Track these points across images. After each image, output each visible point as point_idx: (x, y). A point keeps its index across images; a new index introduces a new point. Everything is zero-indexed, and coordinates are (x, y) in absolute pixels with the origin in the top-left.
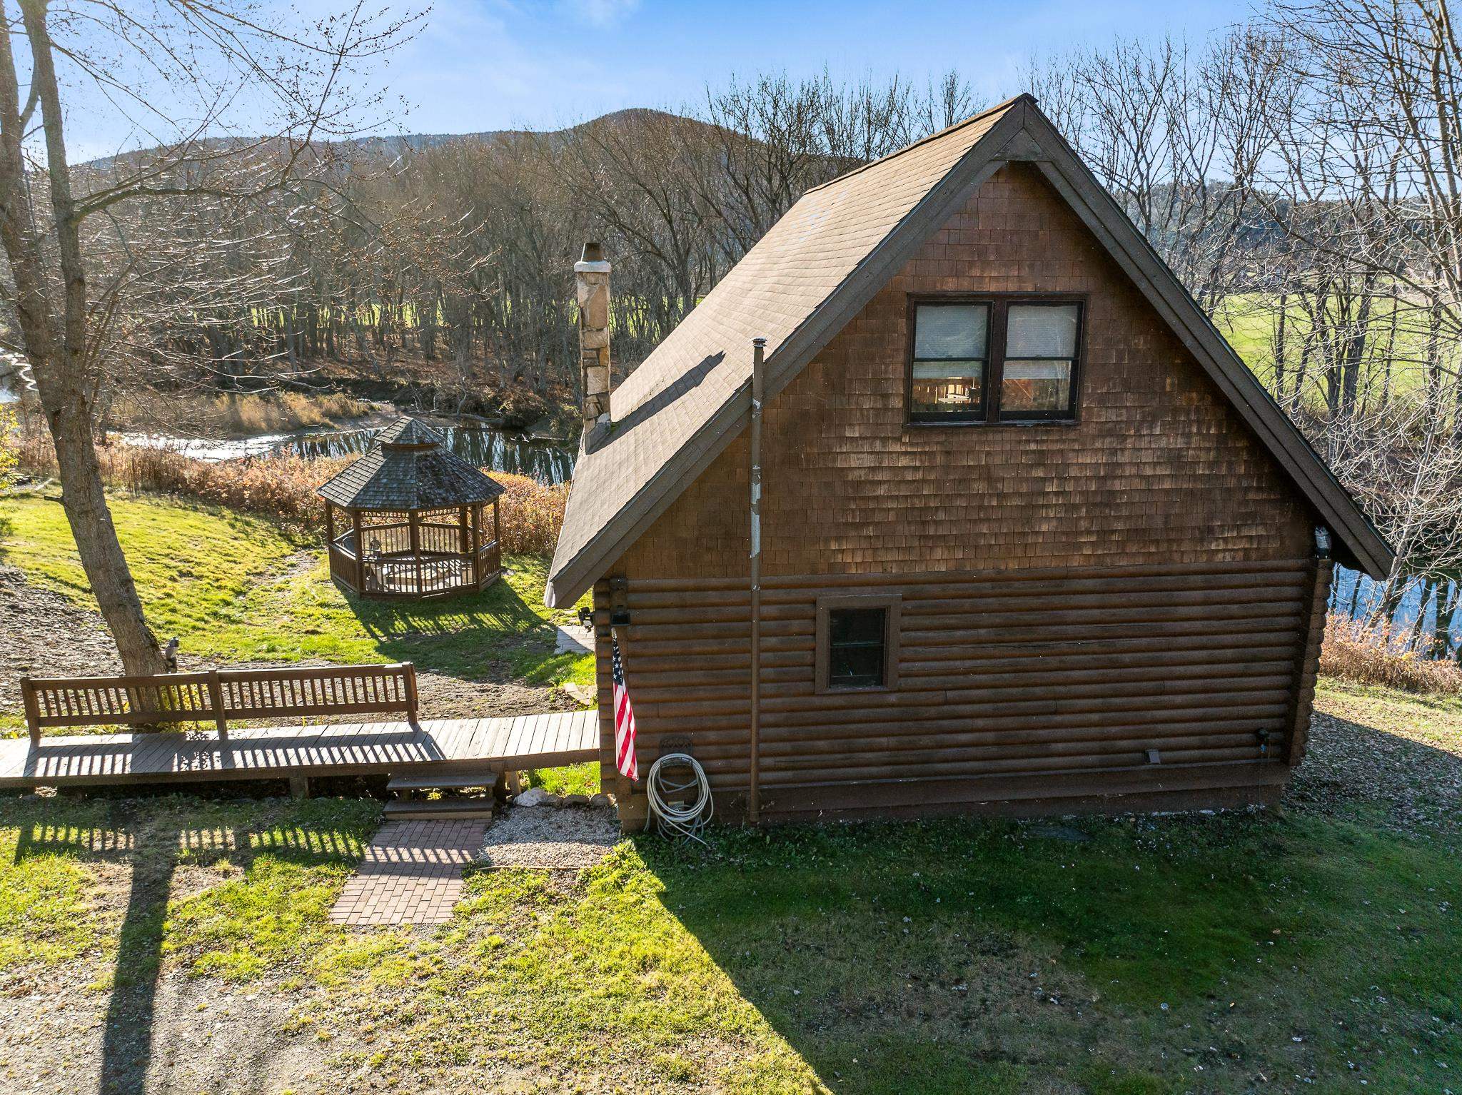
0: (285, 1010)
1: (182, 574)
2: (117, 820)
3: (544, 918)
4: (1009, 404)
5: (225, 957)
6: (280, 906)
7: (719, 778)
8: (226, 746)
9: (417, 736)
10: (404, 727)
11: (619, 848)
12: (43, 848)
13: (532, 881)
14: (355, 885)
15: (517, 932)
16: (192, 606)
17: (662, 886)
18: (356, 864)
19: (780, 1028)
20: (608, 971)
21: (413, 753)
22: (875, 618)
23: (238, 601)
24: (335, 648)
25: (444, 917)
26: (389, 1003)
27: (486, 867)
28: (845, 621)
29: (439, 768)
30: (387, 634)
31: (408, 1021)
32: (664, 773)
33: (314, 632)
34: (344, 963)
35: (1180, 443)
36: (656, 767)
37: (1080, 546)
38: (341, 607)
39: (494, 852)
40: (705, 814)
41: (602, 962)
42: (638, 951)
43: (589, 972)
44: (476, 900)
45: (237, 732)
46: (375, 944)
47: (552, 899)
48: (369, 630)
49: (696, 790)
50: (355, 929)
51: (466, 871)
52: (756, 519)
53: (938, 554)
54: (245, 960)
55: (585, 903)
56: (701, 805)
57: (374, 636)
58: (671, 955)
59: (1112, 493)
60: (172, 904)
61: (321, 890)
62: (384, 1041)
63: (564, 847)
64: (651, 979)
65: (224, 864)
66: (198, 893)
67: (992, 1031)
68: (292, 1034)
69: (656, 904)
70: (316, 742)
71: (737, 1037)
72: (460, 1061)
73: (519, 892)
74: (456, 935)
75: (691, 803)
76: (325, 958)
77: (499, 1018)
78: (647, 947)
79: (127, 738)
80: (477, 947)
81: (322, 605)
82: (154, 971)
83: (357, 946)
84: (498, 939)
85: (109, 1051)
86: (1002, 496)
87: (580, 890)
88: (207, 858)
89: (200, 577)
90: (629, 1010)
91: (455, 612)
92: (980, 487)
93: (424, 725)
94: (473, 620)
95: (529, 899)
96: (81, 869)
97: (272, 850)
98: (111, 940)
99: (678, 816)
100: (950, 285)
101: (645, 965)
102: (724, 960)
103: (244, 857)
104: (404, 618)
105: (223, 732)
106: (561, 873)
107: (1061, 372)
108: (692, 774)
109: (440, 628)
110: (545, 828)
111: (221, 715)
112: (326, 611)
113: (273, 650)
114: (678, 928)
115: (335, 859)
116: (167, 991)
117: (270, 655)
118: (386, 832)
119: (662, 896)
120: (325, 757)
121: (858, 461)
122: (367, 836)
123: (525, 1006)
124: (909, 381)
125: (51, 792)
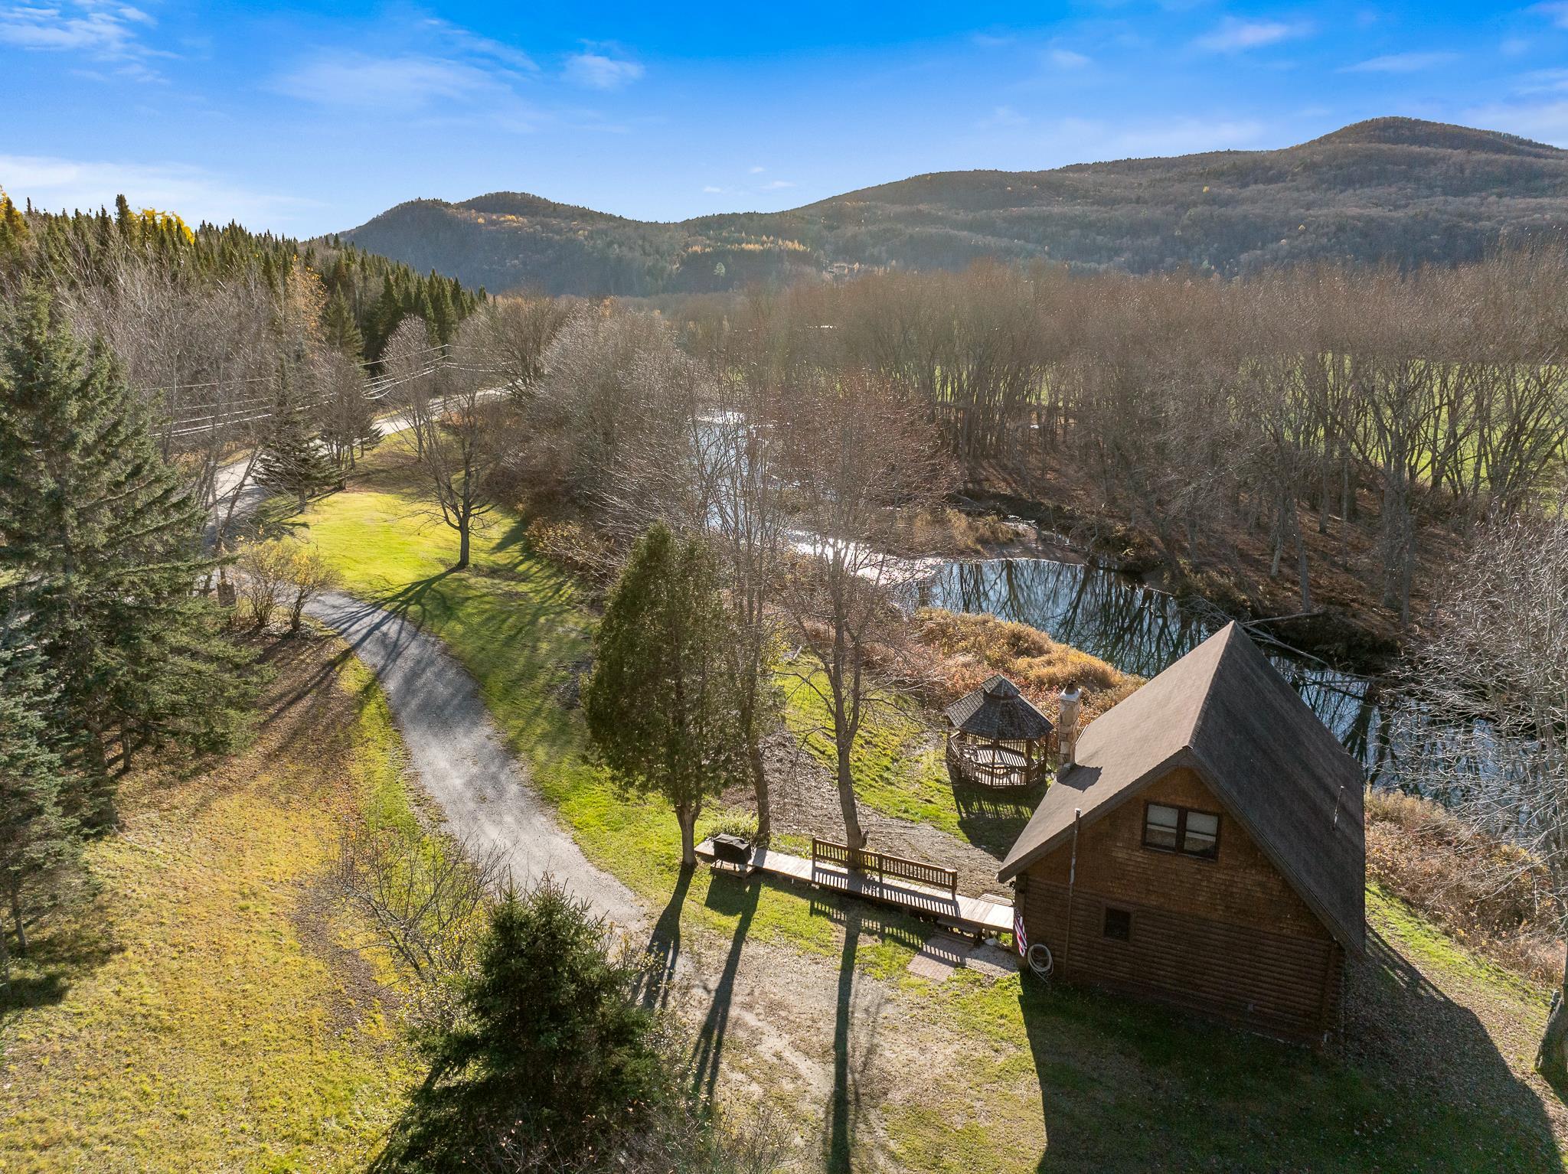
0: (889, 993)
1: (867, 743)
2: (841, 908)
3: (976, 990)
4: (1186, 846)
5: (873, 970)
6: (892, 958)
7: (1057, 959)
8: (882, 886)
9: (954, 903)
10: (948, 896)
11: (1014, 974)
12: (819, 913)
13: (977, 976)
14: (918, 958)
15: (966, 992)
16: (870, 768)
17: (1022, 993)
18: (919, 951)
19: (1033, 1049)
20: (989, 1014)
21: (949, 911)
22: (1126, 916)
23: (894, 767)
24: (938, 817)
25: (944, 979)
26: (918, 1000)
27: (962, 965)
28: (1112, 913)
29: (958, 921)
30: (967, 812)
31: (923, 1008)
32: (1035, 950)
33: (930, 802)
34: (908, 984)
35: (1265, 879)
36: (1032, 948)
37: (1216, 910)
38: (947, 784)
39: (968, 960)
40: (1050, 970)
41: (988, 1010)
42: (1001, 1012)
43: (983, 1013)
44: (956, 977)
45: (887, 880)
46: (920, 981)
47: (981, 985)
48: (958, 807)
49: (1047, 960)
50: (914, 974)
51: (955, 965)
52: (1073, 871)
53: (1153, 897)
54: (879, 974)
55: (992, 990)
56: (1049, 967)
57: (960, 812)
58: (1012, 1016)
59: (1232, 893)
60: (858, 947)
61: (906, 957)
62: (915, 1012)
63: (994, 967)
64: (1002, 1021)
65: (876, 937)
66: (867, 945)
67: (1101, 1075)
68: (889, 1001)
69: (1017, 999)
70: (914, 893)
71: (1018, 1047)
72: (934, 1024)
73: (972, 979)
74: (945, 987)
75: (1045, 965)
76: (904, 981)
77: (949, 1017)
78: (1005, 1012)
79: (845, 871)
80: (951, 993)
81: (937, 781)
82: (852, 968)
83: (914, 980)
84: (958, 992)
85: (840, 988)
86: (1181, 882)
87: (992, 985)
88: (871, 932)
89: (876, 746)
90: (990, 1028)
91: (1008, 802)
92: (1173, 877)
93: (958, 898)
94: (1018, 812)
95: (974, 983)
96: (832, 925)
97: (891, 936)
98: (841, 953)
99: (1038, 969)
100: (1162, 800)
101: (1002, 1017)
102: (1028, 1024)
103: (883, 936)
104: (979, 801)
105: (881, 879)
106: (989, 976)
107: (1213, 839)
108: (1045, 954)
109: (997, 813)
110: (991, 957)
111: (881, 872)
112: (939, 786)
113: (906, 811)
114: (1019, 1009)
115: (913, 947)
116: (855, 977)
117: (904, 816)
118: (933, 940)
119: (1020, 997)
120: (917, 902)
121: (1121, 855)
122: (926, 940)
123: (959, 1016)
124: (1145, 831)
125: (817, 887)
